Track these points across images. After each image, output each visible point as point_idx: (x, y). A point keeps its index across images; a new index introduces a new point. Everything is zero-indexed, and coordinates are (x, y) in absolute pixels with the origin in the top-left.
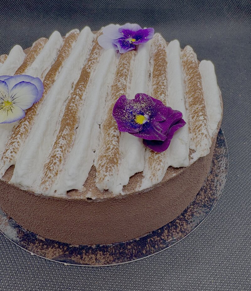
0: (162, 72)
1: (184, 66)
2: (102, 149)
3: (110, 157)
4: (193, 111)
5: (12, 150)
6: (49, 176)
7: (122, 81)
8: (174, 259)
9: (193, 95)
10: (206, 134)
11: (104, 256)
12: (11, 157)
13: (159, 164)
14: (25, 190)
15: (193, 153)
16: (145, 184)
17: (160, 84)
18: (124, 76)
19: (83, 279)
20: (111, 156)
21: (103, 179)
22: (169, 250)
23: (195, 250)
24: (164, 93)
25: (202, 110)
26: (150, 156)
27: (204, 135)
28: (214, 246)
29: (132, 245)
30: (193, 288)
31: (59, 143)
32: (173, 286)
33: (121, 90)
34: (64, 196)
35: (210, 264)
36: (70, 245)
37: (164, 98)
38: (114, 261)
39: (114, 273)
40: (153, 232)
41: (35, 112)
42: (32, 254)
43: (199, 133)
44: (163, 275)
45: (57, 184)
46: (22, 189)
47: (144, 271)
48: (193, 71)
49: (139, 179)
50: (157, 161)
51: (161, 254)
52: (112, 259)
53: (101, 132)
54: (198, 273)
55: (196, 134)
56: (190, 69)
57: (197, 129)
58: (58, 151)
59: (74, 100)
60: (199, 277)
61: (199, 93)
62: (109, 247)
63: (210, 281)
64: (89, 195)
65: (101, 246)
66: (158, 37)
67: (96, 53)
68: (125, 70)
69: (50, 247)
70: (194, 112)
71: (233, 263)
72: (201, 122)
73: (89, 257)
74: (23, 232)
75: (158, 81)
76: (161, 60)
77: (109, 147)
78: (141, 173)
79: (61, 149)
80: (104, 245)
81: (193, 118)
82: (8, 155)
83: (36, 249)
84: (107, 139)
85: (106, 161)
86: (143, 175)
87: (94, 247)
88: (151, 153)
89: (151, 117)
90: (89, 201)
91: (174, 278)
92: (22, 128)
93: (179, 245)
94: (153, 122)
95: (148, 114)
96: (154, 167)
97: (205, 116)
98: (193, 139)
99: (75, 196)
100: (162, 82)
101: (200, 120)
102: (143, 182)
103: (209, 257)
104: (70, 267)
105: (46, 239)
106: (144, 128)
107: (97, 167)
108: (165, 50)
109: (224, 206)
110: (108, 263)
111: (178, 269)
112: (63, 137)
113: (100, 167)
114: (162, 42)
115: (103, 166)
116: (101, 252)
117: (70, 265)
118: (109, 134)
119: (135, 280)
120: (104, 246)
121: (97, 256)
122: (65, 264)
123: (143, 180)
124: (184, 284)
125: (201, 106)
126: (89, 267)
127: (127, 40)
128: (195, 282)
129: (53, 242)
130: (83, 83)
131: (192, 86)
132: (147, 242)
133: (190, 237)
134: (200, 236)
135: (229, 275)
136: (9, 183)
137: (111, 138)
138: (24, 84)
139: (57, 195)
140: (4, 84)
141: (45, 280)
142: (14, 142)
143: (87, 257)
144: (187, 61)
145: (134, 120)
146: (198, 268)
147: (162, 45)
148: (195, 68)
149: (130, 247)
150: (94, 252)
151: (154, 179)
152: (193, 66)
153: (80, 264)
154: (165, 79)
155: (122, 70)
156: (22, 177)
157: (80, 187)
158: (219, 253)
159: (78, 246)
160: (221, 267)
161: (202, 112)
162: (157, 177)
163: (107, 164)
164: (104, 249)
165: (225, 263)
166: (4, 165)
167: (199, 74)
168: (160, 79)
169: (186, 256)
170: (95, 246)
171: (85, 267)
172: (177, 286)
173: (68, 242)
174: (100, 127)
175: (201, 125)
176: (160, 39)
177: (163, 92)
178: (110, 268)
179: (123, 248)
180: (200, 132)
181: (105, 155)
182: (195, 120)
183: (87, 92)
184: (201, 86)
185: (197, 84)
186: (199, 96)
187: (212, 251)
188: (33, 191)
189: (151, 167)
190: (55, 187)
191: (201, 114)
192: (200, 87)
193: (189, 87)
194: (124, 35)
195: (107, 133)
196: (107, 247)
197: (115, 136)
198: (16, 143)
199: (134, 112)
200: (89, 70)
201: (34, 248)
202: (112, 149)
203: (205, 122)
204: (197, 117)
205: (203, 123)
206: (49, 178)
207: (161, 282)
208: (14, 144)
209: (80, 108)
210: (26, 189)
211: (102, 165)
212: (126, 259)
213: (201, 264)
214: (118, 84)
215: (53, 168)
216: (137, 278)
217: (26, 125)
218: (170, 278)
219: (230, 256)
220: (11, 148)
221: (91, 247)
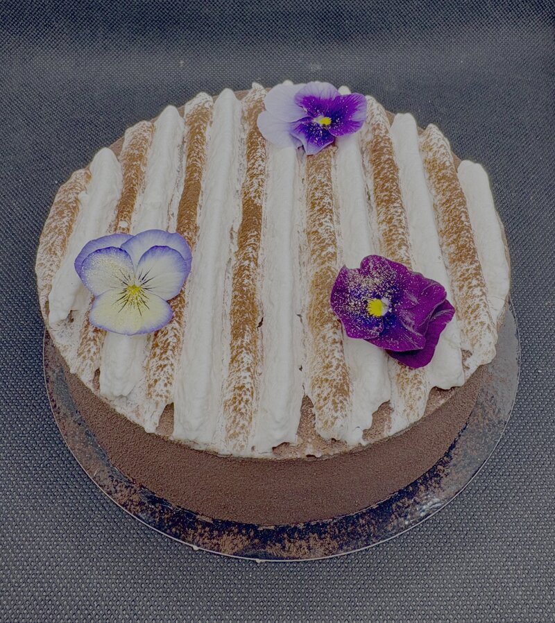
0: (393, 194)
1: (430, 171)
2: (314, 364)
3: (337, 383)
4: (459, 274)
5: (166, 381)
6: (241, 425)
7: (327, 224)
8: (441, 537)
9: (454, 240)
10: (489, 325)
11: (322, 541)
12: (166, 394)
13: (417, 389)
14: (201, 449)
15: (468, 358)
16: (398, 423)
17: (395, 222)
18: (329, 214)
19: (292, 584)
20: (338, 381)
21: (333, 424)
22: (431, 521)
23: (476, 517)
24: (405, 245)
25: (476, 274)
26: (399, 372)
27: (485, 326)
28: (507, 507)
29: (366, 517)
30: (480, 583)
31: (243, 362)
32: (445, 581)
33: (329, 245)
34: (270, 455)
35: (503, 539)
36: (259, 526)
37: (407, 254)
38: (341, 547)
39: (343, 569)
40: (400, 492)
41: (184, 300)
42: (196, 548)
43: (476, 321)
44: (427, 565)
45: (253, 436)
46: (197, 448)
47: (394, 561)
48: (450, 185)
49: (385, 415)
50: (415, 384)
51: (418, 529)
52: (336, 545)
53: (306, 330)
54: (485, 556)
55: (469, 323)
56: (442, 181)
57: (471, 313)
58: (245, 378)
59: (248, 270)
60: (487, 564)
61: (467, 237)
62: (327, 524)
63: (507, 568)
64: (309, 451)
65: (313, 523)
66: (373, 108)
67: (260, 157)
68: (327, 200)
69: (224, 533)
70: (460, 277)
71: (543, 535)
72: (477, 301)
73: (297, 544)
74: (170, 509)
75: (389, 217)
76: (387, 166)
77: (330, 363)
78: (386, 403)
79: (249, 373)
80: (318, 521)
81: (461, 288)
82: (162, 390)
83: (201, 540)
84: (321, 345)
85: (330, 389)
86: (392, 406)
87: (301, 526)
88: (400, 367)
89: (393, 301)
90: (311, 460)
91: (447, 569)
92: (171, 337)
93: (447, 510)
94: (398, 312)
95: (388, 297)
96: (410, 393)
97: (482, 288)
98: (465, 331)
99: (288, 455)
100: (397, 220)
101: (474, 296)
102: (392, 420)
103: (501, 528)
104: (266, 565)
105: (213, 520)
106: (385, 325)
107: (314, 399)
108: (389, 139)
109: (519, 433)
110: (330, 552)
111: (451, 552)
112: (246, 349)
113: (322, 401)
114: (381, 119)
115: (325, 399)
116: (316, 534)
117: (266, 562)
118: (324, 337)
119: (381, 578)
120: (318, 523)
121: (308, 542)
122: (258, 561)
123: (393, 416)
124: (463, 577)
125: (474, 266)
126: (298, 562)
127: (315, 121)
128: (481, 572)
129: (228, 524)
130: (256, 233)
131: (451, 219)
132: (392, 509)
133: (465, 495)
134: (481, 491)
135: (537, 555)
136: (171, 439)
137: (331, 346)
138: (158, 251)
139: (257, 455)
140: (123, 255)
141: (228, 590)
142: (165, 366)
143: (292, 545)
144: (434, 161)
145: (365, 309)
146: (483, 548)
147: (383, 127)
148: (453, 179)
149: (364, 522)
150: (302, 535)
151: (411, 414)
152: (448, 175)
153: (282, 558)
154: (401, 213)
155: (322, 198)
156: (197, 430)
157: (293, 439)
158: (517, 520)
159: (272, 528)
160: (523, 543)
161: (477, 279)
162: (416, 411)
163: (334, 396)
164: (319, 529)
165: (528, 535)
166: (157, 408)
167: (461, 195)
168: (392, 210)
169: (461, 529)
170: (303, 525)
171: (291, 563)
172: (453, 581)
173: (255, 523)
174: (301, 320)
175: (478, 306)
176: (376, 112)
177: (403, 243)
178: (335, 561)
179: (352, 525)
180: (478, 321)
181: (324, 377)
182: (465, 294)
183: (263, 249)
184: (468, 222)
185: (461, 217)
186: (468, 245)
187: (505, 516)
188: (216, 451)
189: (403, 393)
190: (252, 442)
191: (474, 282)
192: (467, 224)
193: (445, 220)
194: (309, 112)
195: (320, 336)
196: (324, 525)
197: (337, 342)
198: (168, 367)
199: (363, 295)
200: (259, 201)
201: (198, 538)
202: (337, 368)
203: (485, 301)
204: (470, 288)
205: (480, 303)
206: (242, 427)
207: (425, 577)
208: (165, 369)
209: (258, 284)
210: (203, 448)
211: (324, 397)
212: (360, 543)
213: (489, 540)
214: (319, 231)
215: (246, 410)
216: (384, 573)
217: (175, 329)
218: (439, 569)
219: (536, 523)
220: (163, 378)
221: (295, 528)
